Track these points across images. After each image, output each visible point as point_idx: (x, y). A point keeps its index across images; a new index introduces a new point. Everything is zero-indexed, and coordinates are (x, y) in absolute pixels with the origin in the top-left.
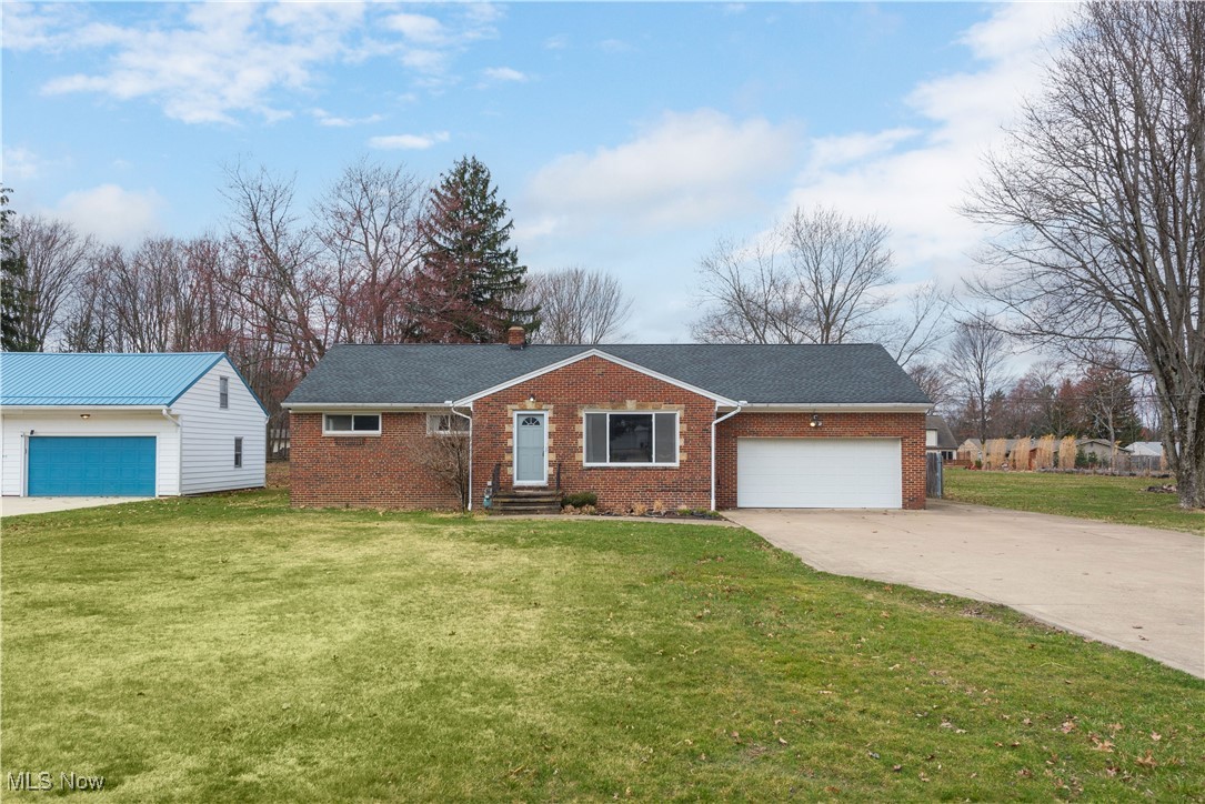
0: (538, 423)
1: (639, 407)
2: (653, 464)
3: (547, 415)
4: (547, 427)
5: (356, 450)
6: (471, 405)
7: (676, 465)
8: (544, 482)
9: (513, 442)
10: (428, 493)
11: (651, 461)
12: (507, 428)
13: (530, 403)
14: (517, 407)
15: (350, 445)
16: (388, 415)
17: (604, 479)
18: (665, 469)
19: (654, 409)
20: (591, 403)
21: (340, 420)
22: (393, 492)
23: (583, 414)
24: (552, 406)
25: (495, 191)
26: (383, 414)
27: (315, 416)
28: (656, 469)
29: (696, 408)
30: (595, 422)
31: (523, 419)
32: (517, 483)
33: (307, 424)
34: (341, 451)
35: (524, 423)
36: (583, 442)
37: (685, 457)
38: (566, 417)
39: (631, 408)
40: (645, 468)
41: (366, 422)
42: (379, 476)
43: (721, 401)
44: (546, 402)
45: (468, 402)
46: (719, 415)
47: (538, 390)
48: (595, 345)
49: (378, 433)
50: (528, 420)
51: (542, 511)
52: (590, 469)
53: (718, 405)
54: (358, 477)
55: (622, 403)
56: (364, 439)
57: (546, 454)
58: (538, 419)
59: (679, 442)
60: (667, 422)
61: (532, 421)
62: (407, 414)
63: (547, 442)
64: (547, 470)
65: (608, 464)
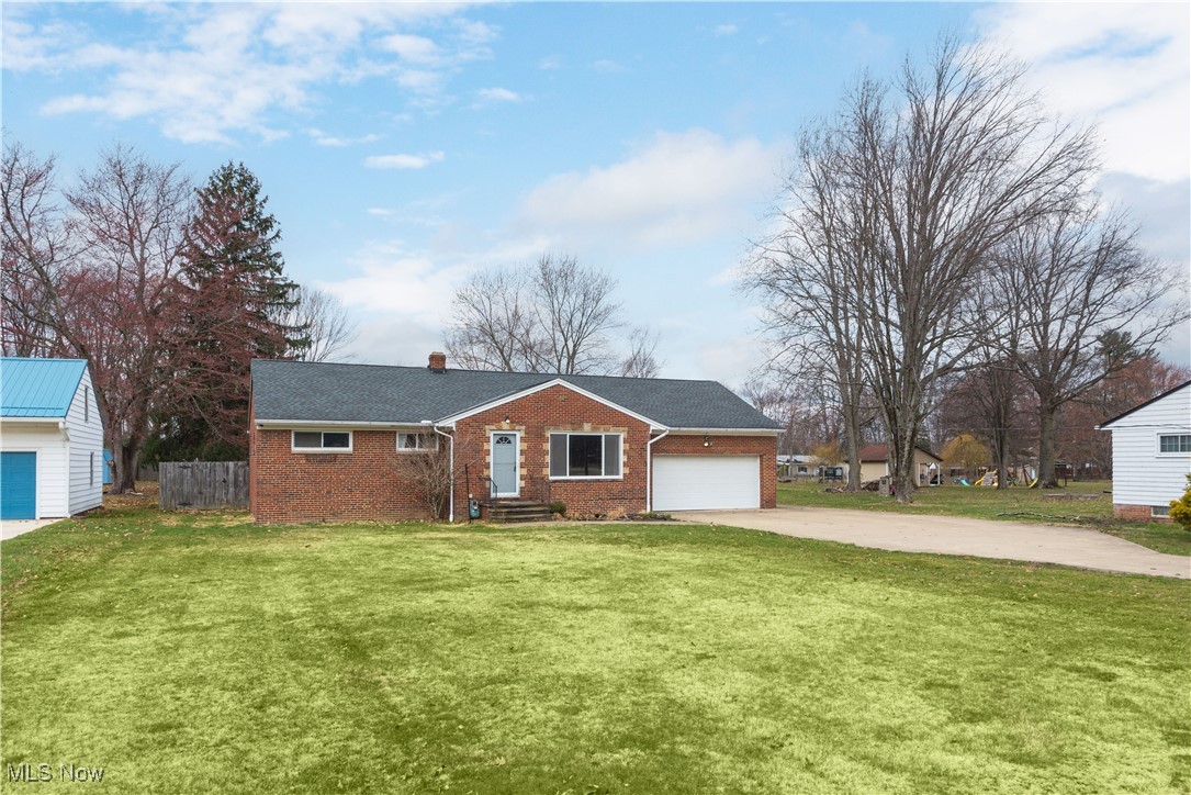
0: (509, 442)
1: (594, 429)
2: (603, 477)
3: (518, 435)
4: (519, 445)
5: (327, 466)
6: (454, 425)
7: (621, 477)
8: (516, 494)
9: (490, 459)
10: (399, 506)
11: (600, 474)
12: (486, 446)
13: (505, 425)
14: (494, 427)
15: (320, 461)
16: (358, 433)
17: (565, 490)
18: (613, 481)
19: (605, 430)
20: (556, 425)
21: (305, 437)
22: (364, 507)
23: (548, 434)
24: (524, 427)
25: (264, 201)
26: (354, 432)
27: (284, 433)
28: (606, 481)
29: (637, 432)
30: (558, 441)
31: (498, 438)
32: (493, 495)
33: (275, 442)
34: (311, 468)
35: (498, 442)
36: (548, 459)
37: (627, 471)
38: (535, 436)
39: (587, 430)
40: (598, 481)
41: (340, 439)
42: (350, 491)
43: (654, 426)
44: (518, 423)
45: (451, 422)
46: (653, 436)
47: (512, 413)
48: (559, 375)
49: (350, 449)
50: (501, 439)
51: (538, 519)
52: (555, 481)
53: (652, 428)
54: (329, 492)
55: (580, 426)
56: (335, 456)
57: (518, 469)
58: (511, 438)
59: (622, 458)
60: (613, 441)
61: (504, 440)
62: (378, 432)
63: (519, 459)
64: (519, 483)
65: (568, 477)
